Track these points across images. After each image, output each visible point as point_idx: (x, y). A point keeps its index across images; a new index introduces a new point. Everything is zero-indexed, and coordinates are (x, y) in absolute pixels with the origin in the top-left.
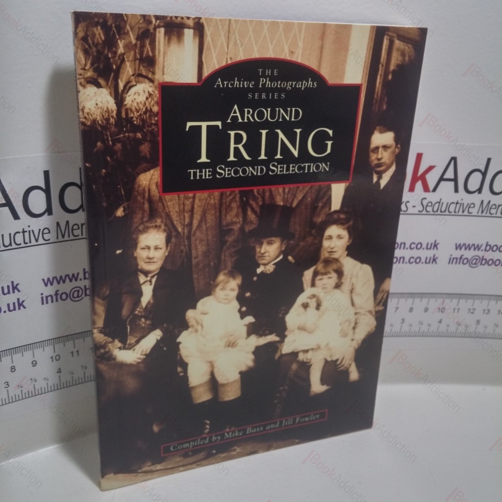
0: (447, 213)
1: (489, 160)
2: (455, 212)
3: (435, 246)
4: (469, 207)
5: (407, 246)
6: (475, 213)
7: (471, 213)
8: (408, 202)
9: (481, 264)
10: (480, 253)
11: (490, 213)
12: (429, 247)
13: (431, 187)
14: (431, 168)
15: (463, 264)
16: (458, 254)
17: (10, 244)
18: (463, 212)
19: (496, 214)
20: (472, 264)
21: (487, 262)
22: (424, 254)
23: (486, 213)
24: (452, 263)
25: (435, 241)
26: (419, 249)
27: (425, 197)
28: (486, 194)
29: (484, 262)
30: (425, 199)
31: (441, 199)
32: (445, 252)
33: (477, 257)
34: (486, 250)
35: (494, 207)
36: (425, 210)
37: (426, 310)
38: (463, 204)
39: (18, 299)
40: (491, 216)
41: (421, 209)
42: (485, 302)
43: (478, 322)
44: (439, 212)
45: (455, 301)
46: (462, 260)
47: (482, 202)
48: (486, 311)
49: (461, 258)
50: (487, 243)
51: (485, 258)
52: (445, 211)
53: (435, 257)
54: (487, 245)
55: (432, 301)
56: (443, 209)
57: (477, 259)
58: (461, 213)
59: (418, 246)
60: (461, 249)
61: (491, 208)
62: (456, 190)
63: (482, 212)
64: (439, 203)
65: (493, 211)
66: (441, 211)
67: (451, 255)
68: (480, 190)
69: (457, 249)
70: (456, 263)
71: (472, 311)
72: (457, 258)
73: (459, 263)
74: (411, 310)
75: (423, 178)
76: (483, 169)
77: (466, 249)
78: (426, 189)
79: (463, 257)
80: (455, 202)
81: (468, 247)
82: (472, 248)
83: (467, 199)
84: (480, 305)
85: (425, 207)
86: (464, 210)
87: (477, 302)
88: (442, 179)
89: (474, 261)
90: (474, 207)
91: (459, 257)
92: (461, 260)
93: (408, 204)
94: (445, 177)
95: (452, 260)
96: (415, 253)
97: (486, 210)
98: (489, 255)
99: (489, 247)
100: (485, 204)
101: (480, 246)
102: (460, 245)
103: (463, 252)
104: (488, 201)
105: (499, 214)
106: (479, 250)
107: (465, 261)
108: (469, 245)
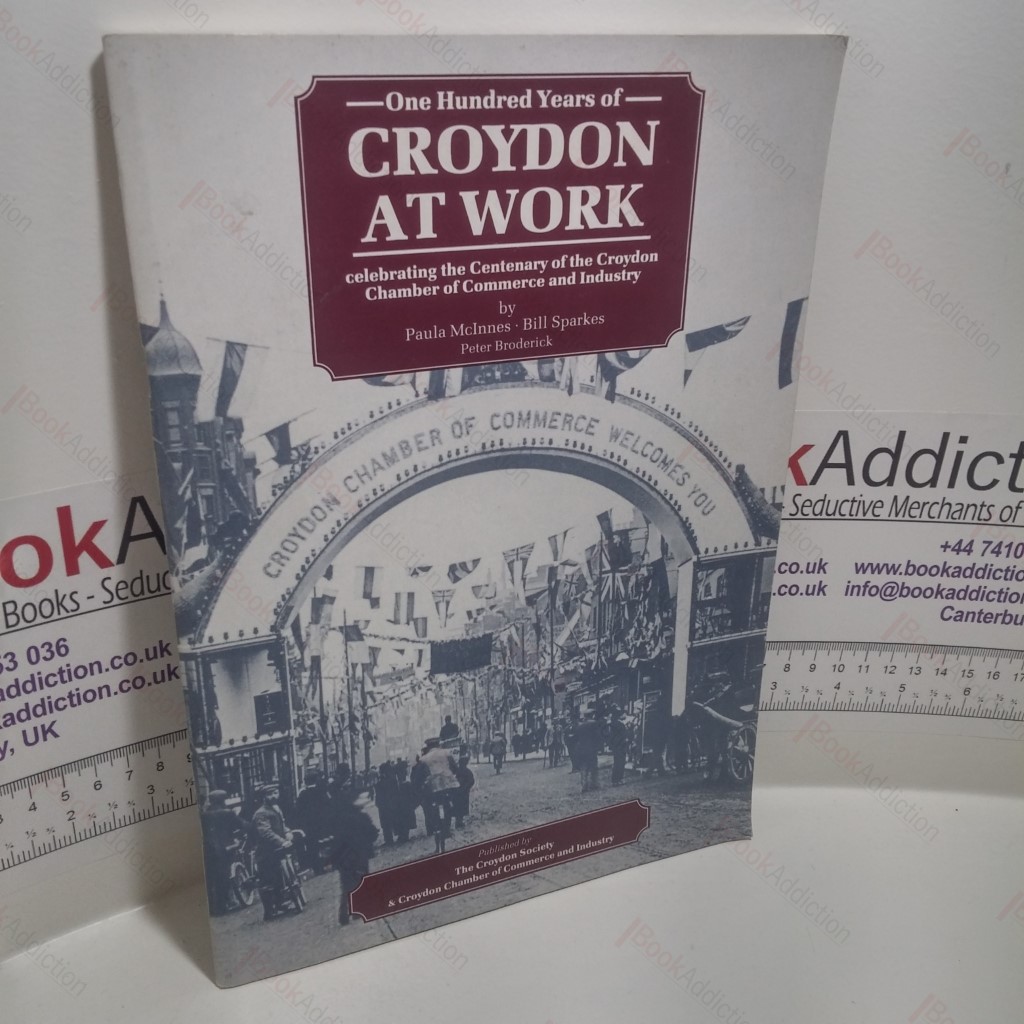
0: (837, 516)
1: (902, 435)
2: (851, 515)
3: (822, 567)
4: (875, 507)
6: (884, 516)
7: (878, 516)
9: (901, 595)
10: (899, 579)
11: (910, 516)
12: (811, 569)
13: (809, 477)
14: (805, 448)
15: (871, 595)
16: (860, 579)
17: (159, 589)
18: (864, 514)
19: (921, 516)
20: (885, 595)
21: (911, 592)
22: (804, 580)
23: (904, 516)
24: (851, 595)
25: (821, 560)
26: (794, 573)
27: (799, 492)
28: (901, 486)
29: (905, 592)
30: (800, 495)
31: (825, 496)
32: (838, 576)
33: (892, 585)
34: (906, 573)
35: (916, 505)
36: (800, 513)
37: (813, 668)
38: (864, 502)
39: (169, 665)
40: (912, 518)
41: (794, 511)
42: (912, 656)
43: (902, 687)
44: (824, 516)
45: (861, 654)
46: (868, 589)
47: (896, 498)
49: (866, 586)
50: (909, 561)
51: (906, 585)
52: (834, 514)
53: (822, 585)
54: (908, 566)
55: (822, 654)
56: (830, 511)
57: (893, 588)
58: (860, 516)
59: (793, 568)
60: (864, 572)
61: (911, 508)
62: (851, 481)
63: (897, 515)
64: (824, 501)
65: (914, 512)
66: (827, 514)
67: (849, 582)
68: (890, 481)
69: (857, 572)
70: (858, 594)
71: (891, 670)
72: (859, 587)
73: (864, 595)
74: (787, 668)
75: (794, 465)
76: (893, 447)
77: (873, 572)
78: (800, 480)
79: (870, 585)
80: (850, 499)
81: (877, 569)
82: (884, 571)
83: (870, 494)
84: (904, 661)
85: (800, 506)
86: (865, 511)
87: (899, 656)
88: (825, 464)
89: (889, 591)
90: (882, 507)
91: (862, 584)
92: (866, 589)
94: (831, 461)
96: (789, 579)
97: (902, 510)
98: (913, 581)
99: (913, 569)
100: (900, 502)
101: (896, 566)
102: (863, 565)
103: (868, 576)
104: (905, 498)
105: (925, 517)
106: (895, 574)
107: (874, 591)
108: (878, 565)
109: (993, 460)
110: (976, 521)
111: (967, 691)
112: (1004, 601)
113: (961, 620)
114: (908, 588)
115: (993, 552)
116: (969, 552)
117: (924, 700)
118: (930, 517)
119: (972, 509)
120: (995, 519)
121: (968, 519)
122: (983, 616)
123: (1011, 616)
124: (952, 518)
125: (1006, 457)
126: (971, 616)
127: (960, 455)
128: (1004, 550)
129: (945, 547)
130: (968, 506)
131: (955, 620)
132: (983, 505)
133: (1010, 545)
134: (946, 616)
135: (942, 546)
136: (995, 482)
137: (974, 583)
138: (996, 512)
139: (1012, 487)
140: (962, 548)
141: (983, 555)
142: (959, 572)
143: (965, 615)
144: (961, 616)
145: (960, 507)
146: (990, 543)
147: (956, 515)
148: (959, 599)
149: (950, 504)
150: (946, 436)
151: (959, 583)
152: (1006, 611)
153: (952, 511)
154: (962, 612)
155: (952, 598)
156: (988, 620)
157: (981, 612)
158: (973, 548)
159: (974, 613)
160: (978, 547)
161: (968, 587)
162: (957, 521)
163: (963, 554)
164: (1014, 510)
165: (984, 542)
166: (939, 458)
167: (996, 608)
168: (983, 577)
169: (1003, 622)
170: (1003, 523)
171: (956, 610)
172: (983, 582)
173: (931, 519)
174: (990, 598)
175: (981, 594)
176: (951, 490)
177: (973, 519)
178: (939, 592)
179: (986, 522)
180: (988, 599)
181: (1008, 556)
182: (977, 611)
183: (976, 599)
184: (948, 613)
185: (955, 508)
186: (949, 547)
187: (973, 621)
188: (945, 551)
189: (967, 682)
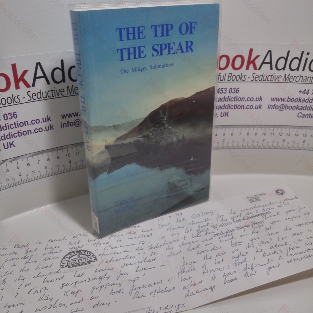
0: (266, 81)
1: (289, 52)
2: (271, 81)
3: (261, 99)
4: (279, 78)
5: (246, 99)
7: (280, 81)
8: (246, 75)
9: (285, 109)
10: (285, 103)
11: (290, 81)
12: (257, 100)
14: (257, 57)
15: (276, 109)
16: (272, 103)
18: (275, 80)
19: (293, 81)
20: (280, 109)
21: (288, 108)
22: (255, 104)
23: (288, 81)
24: (270, 108)
25: (261, 96)
26: (252, 101)
27: (255, 72)
28: (287, 70)
29: (287, 108)
30: (255, 73)
31: (263, 74)
32: (266, 102)
33: (283, 105)
34: (287, 101)
35: (292, 77)
36: (255, 80)
37: (256, 134)
38: (275, 76)
40: (290, 82)
41: (253, 79)
42: (288, 130)
43: (284, 140)
44: (262, 81)
45: (272, 129)
46: (275, 107)
47: (285, 75)
48: (288, 135)
49: (274, 106)
50: (288, 97)
51: (287, 105)
52: (265, 80)
53: (261, 105)
54: (288, 98)
55: (259, 129)
56: (264, 79)
57: (283, 106)
59: (251, 99)
60: (274, 101)
61: (290, 78)
62: (271, 69)
63: (286, 80)
65: (291, 80)
66: (263, 80)
67: (269, 104)
68: (284, 68)
69: (272, 101)
70: (272, 108)
71: (281, 135)
72: (272, 106)
73: (274, 109)
74: (248, 134)
75: (253, 62)
76: (285, 57)
77: (277, 101)
78: (255, 68)
79: (276, 105)
80: (271, 75)
81: (278, 100)
82: (281, 100)
83: (277, 73)
84: (285, 131)
85: (255, 77)
87: (283, 130)
88: (263, 62)
89: (282, 107)
90: (281, 78)
91: (273, 105)
92: (274, 107)
93: (245, 76)
94: (265, 61)
95: (269, 107)
96: (250, 103)
97: (288, 79)
98: (289, 104)
99: (290, 100)
100: (287, 76)
101: (284, 99)
102: (274, 98)
103: (275, 102)
104: (288, 74)
105: (294, 81)
106: (284, 101)
107: (277, 107)
108: (279, 98)
110: (310, 83)
111: (304, 141)
113: (304, 117)
114: (288, 106)
116: (308, 93)
117: (291, 145)
118: (296, 81)
119: (310, 78)
121: (308, 82)
122: (311, 116)
124: (303, 82)
126: (307, 116)
127: (307, 59)
129: (300, 92)
130: (308, 77)
131: (302, 117)
134: (299, 116)
135: (299, 92)
137: (309, 104)
140: (306, 92)
141: (312, 94)
142: (304, 101)
143: (305, 116)
144: (304, 116)
145: (306, 78)
147: (304, 81)
148: (303, 110)
149: (302, 77)
150: (303, 52)
151: (304, 104)
153: (303, 79)
154: (304, 115)
157: (310, 115)
159: (308, 115)
160: (311, 92)
162: (305, 83)
163: (306, 94)
166: (300, 60)
168: (311, 102)
171: (302, 114)
172: (311, 104)
173: (296, 82)
175: (311, 108)
176: (303, 72)
177: (310, 82)
178: (297, 108)
182: (309, 114)
183: (309, 110)
184: (300, 115)
185: (304, 78)
186: (302, 92)
187: (307, 117)
188: (300, 93)
189: (304, 138)
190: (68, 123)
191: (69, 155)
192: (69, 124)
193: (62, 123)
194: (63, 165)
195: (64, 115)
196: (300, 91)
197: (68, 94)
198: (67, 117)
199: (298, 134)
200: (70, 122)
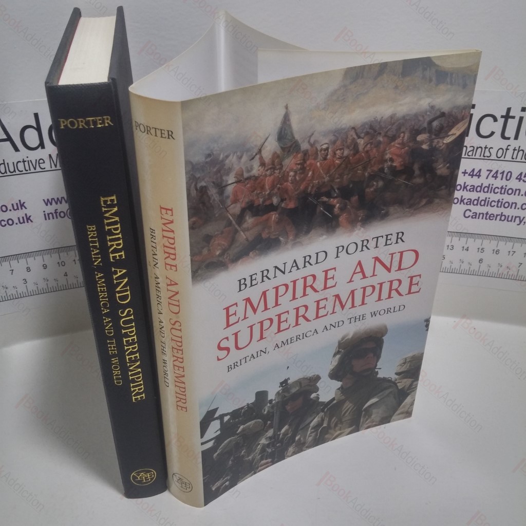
109: (491, 119)
110: (482, 157)
111: (481, 261)
112: (501, 207)
113: (475, 218)
115: (493, 176)
116: (479, 176)
117: (456, 265)
119: (479, 150)
120: (494, 157)
121: (477, 156)
122: (488, 216)
123: (505, 216)
124: (469, 156)
125: (498, 117)
126: (481, 215)
127: (471, 116)
128: (500, 176)
130: (477, 148)
131: (472, 218)
132: (486, 148)
133: (503, 173)
134: (467, 215)
136: (493, 133)
137: (482, 196)
138: (493, 152)
139: (503, 137)
140: (475, 174)
141: (487, 178)
142: (473, 189)
143: (478, 215)
144: (476, 215)
145: (472, 148)
146: (491, 171)
147: (470, 154)
148: (474, 205)
149: (466, 147)
151: (474, 195)
152: (502, 213)
153: (468, 151)
154: (476, 213)
155: (470, 204)
156: (491, 218)
157: (487, 214)
158: (481, 174)
159: (483, 214)
160: (484, 174)
161: (479, 197)
162: (471, 157)
163: (475, 178)
164: (505, 151)
165: (488, 170)
167: (495, 211)
168: (487, 192)
169: (500, 220)
170: (498, 159)
171: (473, 212)
172: (488, 195)
174: (492, 205)
175: (486, 202)
177: (480, 156)
178: (462, 201)
179: (488, 158)
180: (491, 206)
181: (502, 179)
182: (485, 213)
183: (484, 205)
184: (468, 213)
185: (469, 149)
186: (467, 173)
187: (482, 219)
188: (464, 175)
189: (480, 256)
190: (56, 212)
191: (63, 264)
192: (58, 214)
193: (46, 213)
194: (55, 279)
195: (48, 200)
196: (464, 171)
197: (51, 168)
198: (54, 203)
199: (468, 248)
200: (59, 211)
